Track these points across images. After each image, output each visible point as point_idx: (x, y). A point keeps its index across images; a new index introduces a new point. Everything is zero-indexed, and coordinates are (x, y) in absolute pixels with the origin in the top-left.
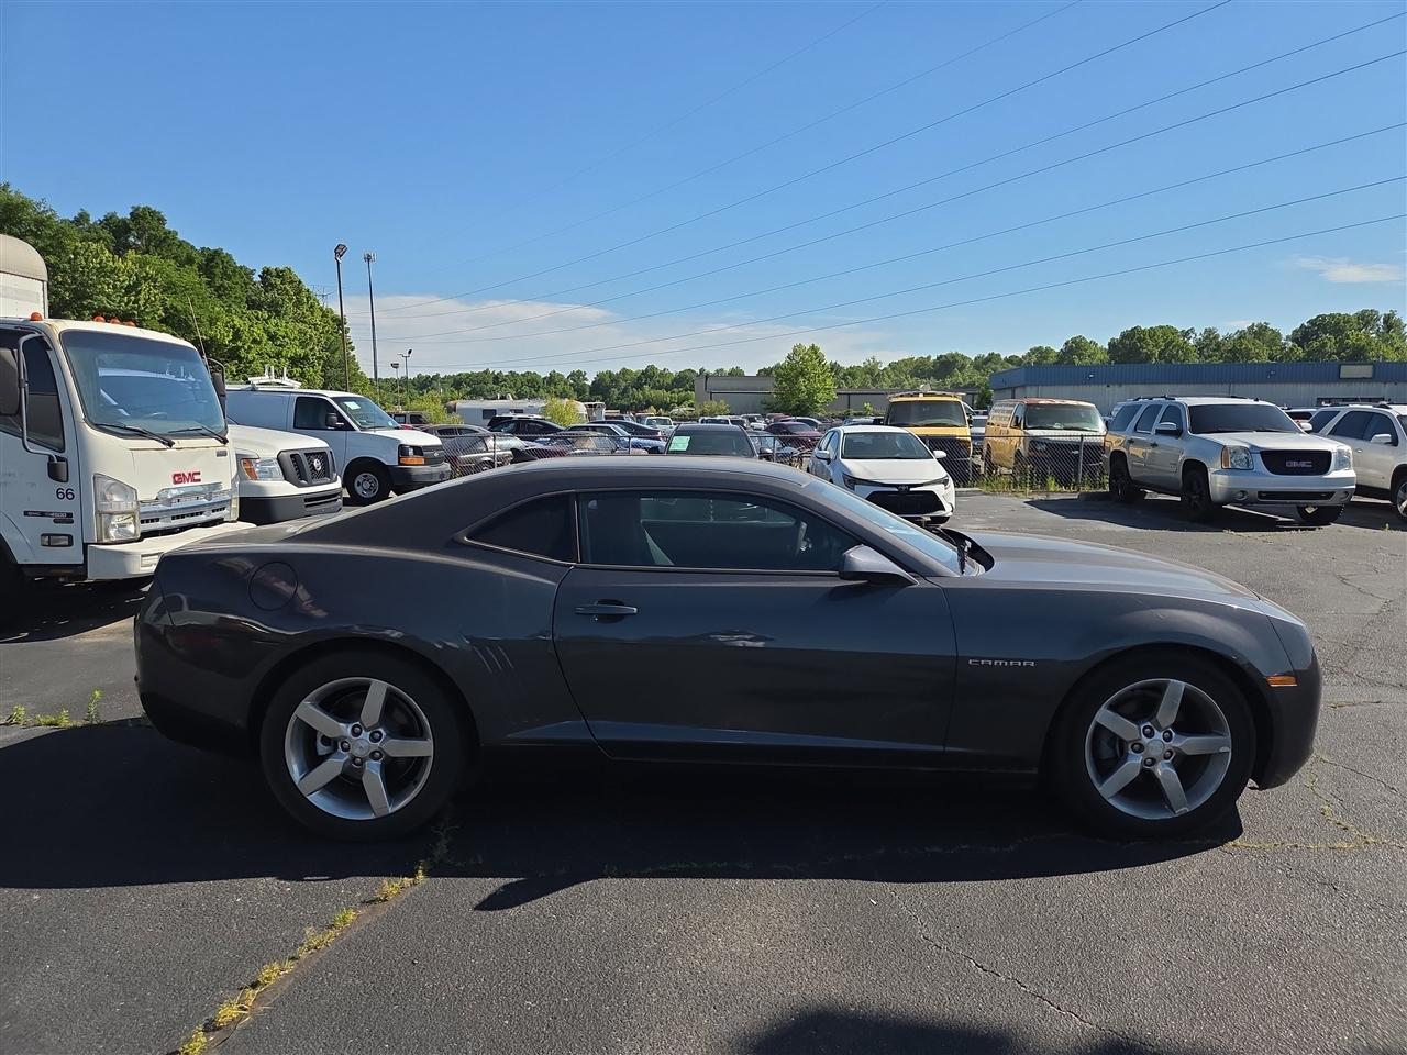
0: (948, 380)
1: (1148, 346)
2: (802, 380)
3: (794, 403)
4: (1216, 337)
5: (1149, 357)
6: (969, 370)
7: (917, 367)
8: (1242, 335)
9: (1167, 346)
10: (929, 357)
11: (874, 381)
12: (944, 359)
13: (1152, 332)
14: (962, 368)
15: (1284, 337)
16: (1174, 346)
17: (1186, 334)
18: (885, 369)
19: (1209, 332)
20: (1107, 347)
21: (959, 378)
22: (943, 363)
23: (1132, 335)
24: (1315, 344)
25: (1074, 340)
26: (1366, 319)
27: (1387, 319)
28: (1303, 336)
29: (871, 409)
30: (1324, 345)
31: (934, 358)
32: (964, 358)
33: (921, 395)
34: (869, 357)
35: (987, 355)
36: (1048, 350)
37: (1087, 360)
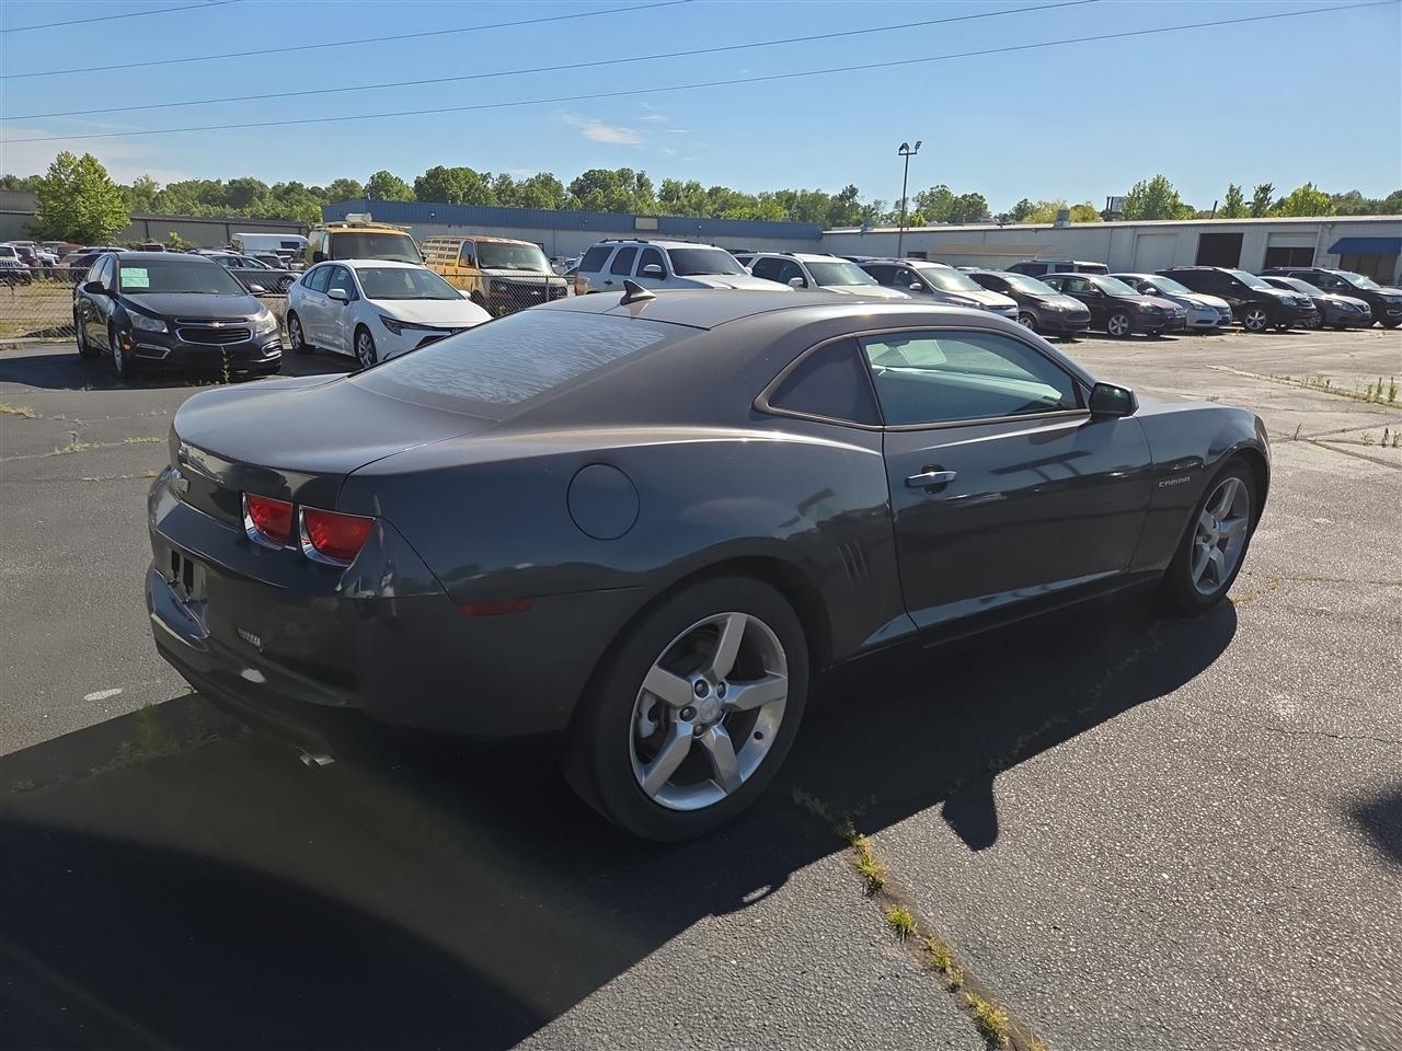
0: (247, 210)
1: (454, 189)
2: (80, 199)
3: (71, 229)
4: (511, 183)
5: (454, 199)
6: (269, 201)
7: (206, 193)
8: (532, 183)
9: (469, 189)
10: (219, 182)
11: (153, 206)
12: (237, 185)
13: (454, 173)
14: (261, 197)
15: (565, 187)
16: (476, 190)
17: (485, 178)
18: (162, 192)
19: (504, 178)
20: (413, 185)
21: (261, 208)
22: (236, 189)
23: (435, 174)
24: (590, 197)
25: (379, 175)
26: (624, 176)
27: (640, 177)
28: (580, 188)
29: (180, 239)
30: (595, 198)
31: (225, 182)
32: (263, 186)
33: (345, 226)
34: (141, 175)
35: (287, 184)
36: (354, 184)
37: (395, 198)
